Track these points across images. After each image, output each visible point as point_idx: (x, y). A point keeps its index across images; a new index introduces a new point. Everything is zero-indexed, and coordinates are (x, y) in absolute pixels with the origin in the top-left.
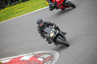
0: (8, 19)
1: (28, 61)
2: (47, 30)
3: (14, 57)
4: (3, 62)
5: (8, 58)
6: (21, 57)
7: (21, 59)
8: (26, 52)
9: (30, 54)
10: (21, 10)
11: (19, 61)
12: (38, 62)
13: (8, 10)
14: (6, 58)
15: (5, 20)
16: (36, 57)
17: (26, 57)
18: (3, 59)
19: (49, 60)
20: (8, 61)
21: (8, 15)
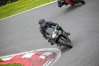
0: (9, 16)
1: (30, 59)
2: (49, 30)
3: (15, 55)
4: (5, 60)
5: (10, 56)
6: (22, 55)
7: (22, 57)
8: (28, 50)
9: (32, 51)
10: (22, 6)
11: (21, 59)
12: (40, 60)
13: (9, 6)
14: (8, 56)
16: (38, 54)
17: (28, 55)
18: (4, 57)
19: (51, 58)
20: (9, 59)
21: (9, 11)
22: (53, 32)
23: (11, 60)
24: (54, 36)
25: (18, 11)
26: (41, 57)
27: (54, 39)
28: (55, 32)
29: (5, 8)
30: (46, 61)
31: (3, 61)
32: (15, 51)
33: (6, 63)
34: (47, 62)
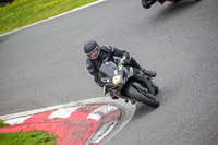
1: (66, 121)
2: (106, 66)
3: (35, 112)
4: (11, 122)
6: (50, 112)
7: (50, 117)
8: (63, 101)
9: (71, 104)
10: (50, 4)
11: (47, 121)
12: (89, 122)
13: (20, 5)
14: (18, 115)
15: (14, 28)
16: (84, 111)
17: (63, 112)
18: (10, 116)
20: (21, 121)
21: (21, 16)
23: (25, 123)
24: (117, 80)
25: (39, 16)
26: (91, 116)
28: (119, 71)
30: (102, 124)
31: (8, 125)
33: (14, 130)
34: (105, 127)
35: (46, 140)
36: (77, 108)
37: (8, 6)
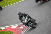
1: (15, 29)
3: (8, 26)
5: (5, 27)
6: (11, 27)
7: (11, 28)
8: (14, 24)
9: (16, 25)
14: (4, 27)
17: (14, 27)
18: (2, 28)
19: (26, 28)
21: (4, 4)
22: (25, 20)
23: (5, 29)
24: (26, 21)
25: (9, 4)
26: (21, 27)
27: (25, 23)
28: (26, 19)
29: (2, 3)
31: (1, 30)
32: (8, 24)
34: (24, 30)
35: (11, 33)
36: (18, 26)
37: (1, 2)
